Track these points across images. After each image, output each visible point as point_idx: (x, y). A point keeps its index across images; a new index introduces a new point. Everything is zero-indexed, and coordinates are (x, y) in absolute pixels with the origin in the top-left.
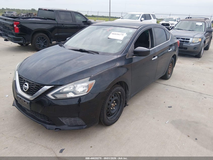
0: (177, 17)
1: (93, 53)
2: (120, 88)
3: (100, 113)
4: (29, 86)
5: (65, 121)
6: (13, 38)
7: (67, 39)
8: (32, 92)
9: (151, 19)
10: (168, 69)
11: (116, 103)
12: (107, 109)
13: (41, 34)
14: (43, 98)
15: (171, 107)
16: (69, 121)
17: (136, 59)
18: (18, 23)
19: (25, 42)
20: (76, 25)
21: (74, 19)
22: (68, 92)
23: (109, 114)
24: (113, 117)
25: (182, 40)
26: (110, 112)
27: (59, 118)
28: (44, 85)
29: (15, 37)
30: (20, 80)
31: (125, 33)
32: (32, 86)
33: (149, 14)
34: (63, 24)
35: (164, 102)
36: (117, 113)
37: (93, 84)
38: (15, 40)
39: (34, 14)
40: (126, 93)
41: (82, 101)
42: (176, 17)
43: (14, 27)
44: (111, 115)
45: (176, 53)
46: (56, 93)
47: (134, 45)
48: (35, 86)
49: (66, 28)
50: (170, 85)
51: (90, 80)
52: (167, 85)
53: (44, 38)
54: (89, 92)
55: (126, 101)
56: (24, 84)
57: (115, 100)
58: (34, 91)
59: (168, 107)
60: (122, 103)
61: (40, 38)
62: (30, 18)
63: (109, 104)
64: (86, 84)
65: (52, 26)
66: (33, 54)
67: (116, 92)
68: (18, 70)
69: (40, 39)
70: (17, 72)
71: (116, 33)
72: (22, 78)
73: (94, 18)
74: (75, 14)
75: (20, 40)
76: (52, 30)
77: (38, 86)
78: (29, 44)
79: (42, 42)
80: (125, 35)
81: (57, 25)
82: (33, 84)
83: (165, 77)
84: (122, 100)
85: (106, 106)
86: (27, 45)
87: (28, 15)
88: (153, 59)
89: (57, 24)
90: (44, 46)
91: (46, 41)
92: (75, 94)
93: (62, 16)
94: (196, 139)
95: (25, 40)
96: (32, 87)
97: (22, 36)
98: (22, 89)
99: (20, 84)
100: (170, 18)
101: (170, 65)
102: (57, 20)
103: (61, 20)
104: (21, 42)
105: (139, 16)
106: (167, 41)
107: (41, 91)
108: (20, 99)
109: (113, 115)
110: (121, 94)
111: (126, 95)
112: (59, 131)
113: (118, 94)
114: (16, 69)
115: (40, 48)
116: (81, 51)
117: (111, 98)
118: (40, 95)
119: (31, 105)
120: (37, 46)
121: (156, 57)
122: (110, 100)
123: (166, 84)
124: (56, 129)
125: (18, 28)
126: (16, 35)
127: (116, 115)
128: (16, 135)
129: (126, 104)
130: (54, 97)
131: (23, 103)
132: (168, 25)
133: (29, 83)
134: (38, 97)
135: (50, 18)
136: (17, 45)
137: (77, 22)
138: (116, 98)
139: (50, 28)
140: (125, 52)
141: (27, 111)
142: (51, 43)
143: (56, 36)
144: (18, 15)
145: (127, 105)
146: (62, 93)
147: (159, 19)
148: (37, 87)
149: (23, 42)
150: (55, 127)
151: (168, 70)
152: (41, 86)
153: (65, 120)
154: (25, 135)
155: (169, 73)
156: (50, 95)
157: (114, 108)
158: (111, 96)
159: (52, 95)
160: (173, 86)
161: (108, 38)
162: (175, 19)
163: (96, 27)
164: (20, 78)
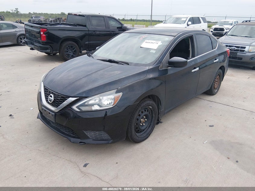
0: (235, 20)
1: (122, 63)
2: (151, 102)
3: (128, 128)
4: (54, 97)
5: (90, 135)
6: (40, 46)
7: (97, 48)
8: (57, 104)
9: (200, 23)
10: (214, 82)
11: (146, 118)
12: (136, 124)
13: (70, 42)
14: (67, 111)
15: (213, 126)
16: (94, 135)
17: (172, 71)
18: (45, 30)
19: (53, 51)
20: (109, 31)
21: (107, 25)
22: (93, 105)
23: (138, 131)
24: (142, 134)
25: (236, 48)
26: (140, 128)
27: (84, 131)
28: (69, 97)
29: (41, 45)
30: (45, 91)
31: (161, 42)
32: (57, 97)
33: (198, 18)
34: (94, 31)
35: (205, 121)
36: (147, 130)
37: (119, 97)
38: (41, 49)
39: (63, 19)
40: (158, 109)
41: (108, 114)
42: (232, 20)
43: (41, 34)
44: (141, 132)
45: (225, 64)
46: (81, 105)
47: (169, 55)
48: (60, 98)
49: (99, 35)
50: (216, 102)
51: (117, 92)
52: (212, 102)
53: (73, 47)
54: (116, 105)
55: (158, 117)
56: (50, 96)
57: (145, 115)
58: (59, 103)
59: (209, 126)
60: (153, 118)
61: (69, 46)
62: (58, 24)
63: (138, 119)
64: (112, 97)
65: (83, 33)
66: (60, 64)
67: (147, 106)
68: (44, 81)
69: (68, 48)
70: (42, 83)
71: (149, 42)
72: (48, 90)
73: (132, 22)
74: (109, 19)
75: (47, 49)
76: (82, 37)
77: (64, 98)
78: (57, 54)
79: (71, 51)
80: (160, 43)
81: (87, 32)
82: (58, 95)
83: (210, 92)
84: (154, 115)
85: (134, 120)
86: (55, 54)
87: (56, 20)
88: (193, 71)
89: (89, 31)
90: (73, 56)
91: (75, 50)
92: (100, 106)
93: (94, 22)
94: (237, 162)
95: (52, 48)
96: (57, 99)
97: (50, 44)
98: (47, 101)
99: (45, 95)
100: (225, 21)
101: (216, 78)
102: (88, 26)
103: (92, 26)
104: (48, 51)
105: (185, 19)
106: (213, 49)
107: (66, 103)
108: (45, 110)
109: (143, 132)
110: (152, 110)
111: (158, 111)
112: (84, 144)
113: (149, 109)
114: (42, 81)
115: (68, 58)
116: (110, 61)
117: (140, 113)
118: (65, 107)
119: (55, 117)
120: (66, 55)
121: (198, 69)
122: (139, 115)
123: (211, 100)
124: (80, 142)
125: (45, 35)
126: (44, 43)
127: (146, 131)
128: (40, 148)
129: (158, 120)
130: (79, 109)
131: (48, 115)
132: (222, 30)
133: (54, 95)
134: (62, 109)
135: (80, 24)
136: (44, 54)
137: (111, 28)
138: (146, 113)
139: (79, 35)
140: (158, 62)
141: (52, 124)
142: (81, 52)
143: (86, 44)
144: (46, 20)
145: (161, 122)
146: (87, 106)
147: (214, 23)
148: (62, 98)
149: (51, 52)
150: (79, 140)
151: (214, 84)
152: (66, 97)
153: (90, 133)
154: (49, 149)
155: (216, 87)
156: (74, 107)
157: (144, 124)
158: (140, 110)
159: (77, 107)
160: (219, 102)
161: (141, 47)
162: (232, 22)
163: (128, 34)
164: (46, 90)
